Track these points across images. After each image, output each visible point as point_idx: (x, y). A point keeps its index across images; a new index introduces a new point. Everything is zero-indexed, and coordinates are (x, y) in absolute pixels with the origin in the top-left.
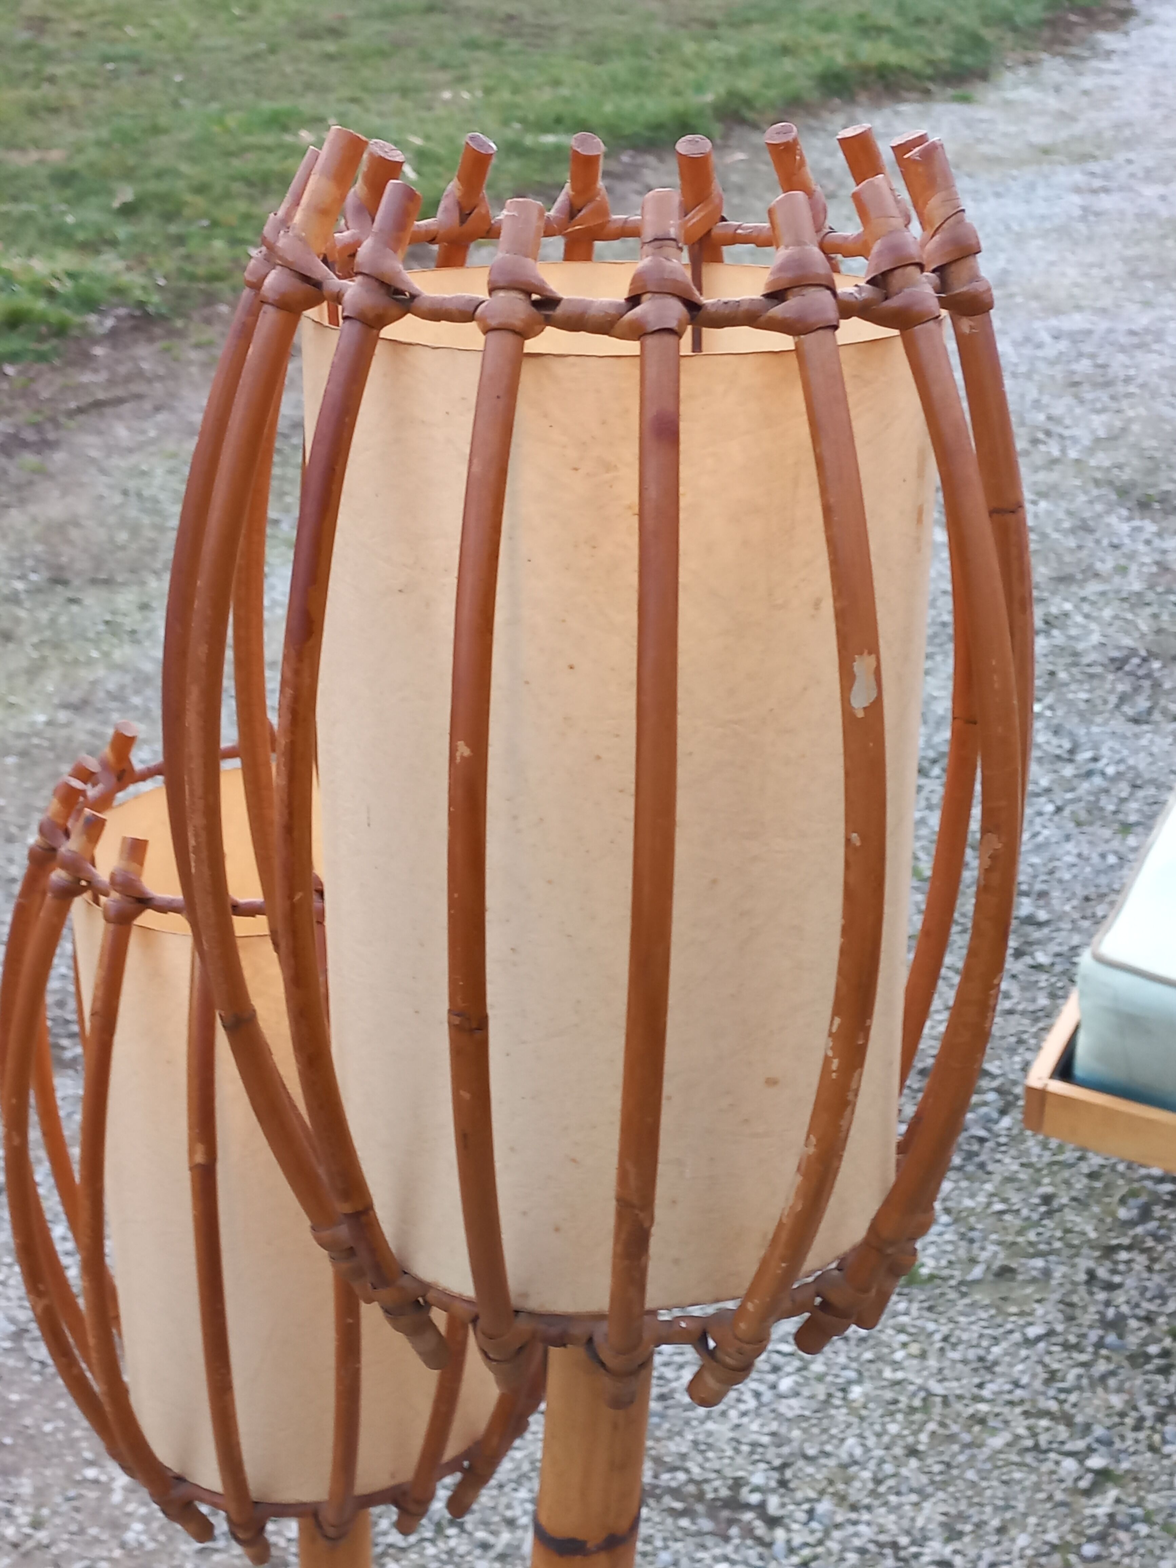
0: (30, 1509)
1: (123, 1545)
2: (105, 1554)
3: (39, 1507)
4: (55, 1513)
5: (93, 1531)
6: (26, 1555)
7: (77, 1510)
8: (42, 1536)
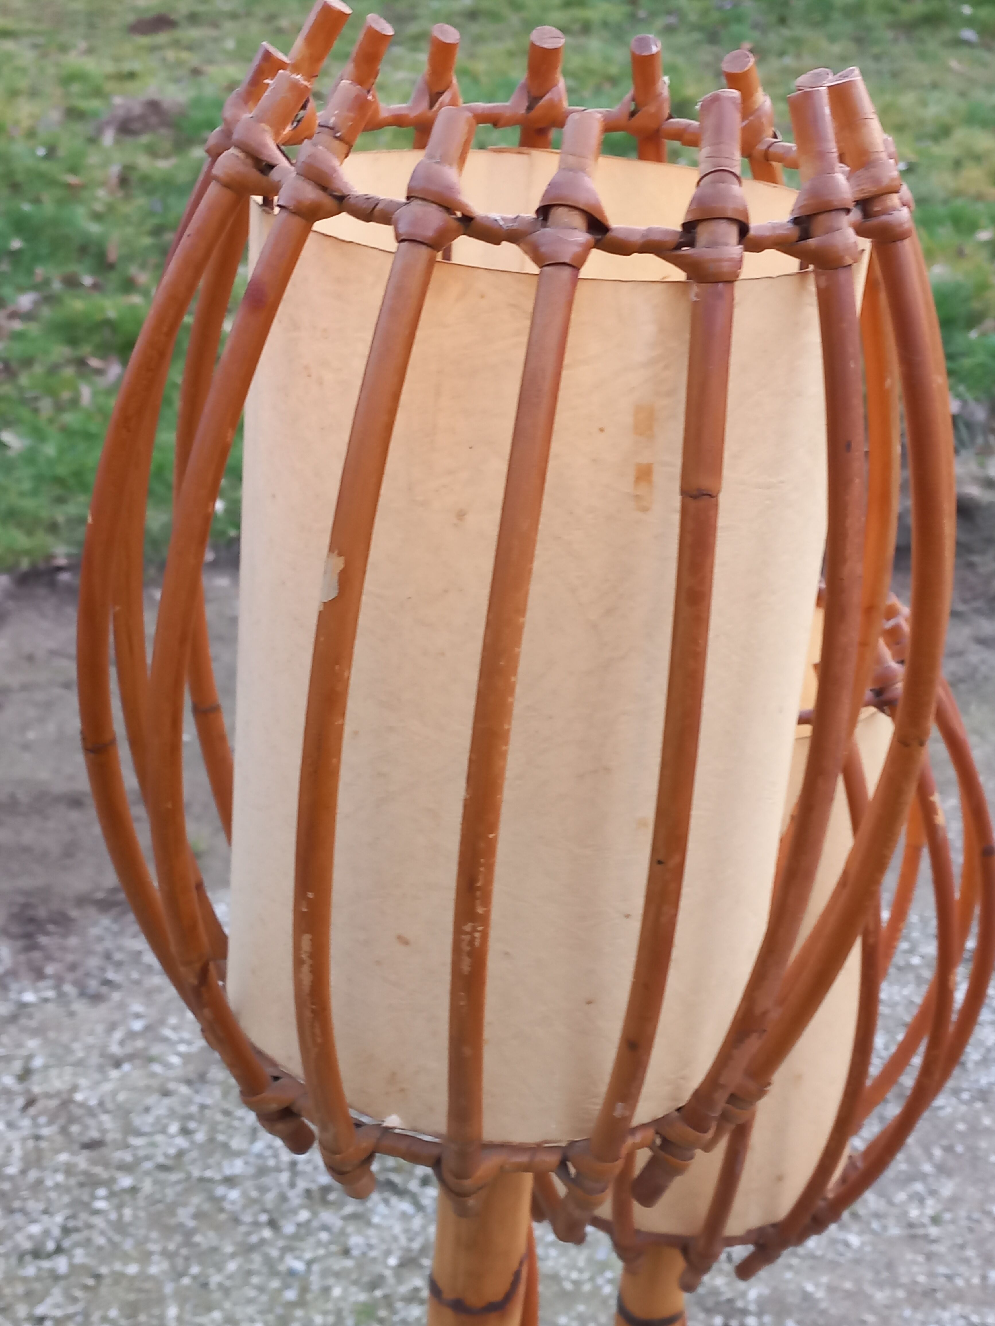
0: (939, 1207)
1: (984, 1278)
2: (967, 1274)
3: (947, 1209)
4: (953, 1221)
5: (970, 1253)
6: (914, 1237)
7: (971, 1230)
8: (934, 1231)
